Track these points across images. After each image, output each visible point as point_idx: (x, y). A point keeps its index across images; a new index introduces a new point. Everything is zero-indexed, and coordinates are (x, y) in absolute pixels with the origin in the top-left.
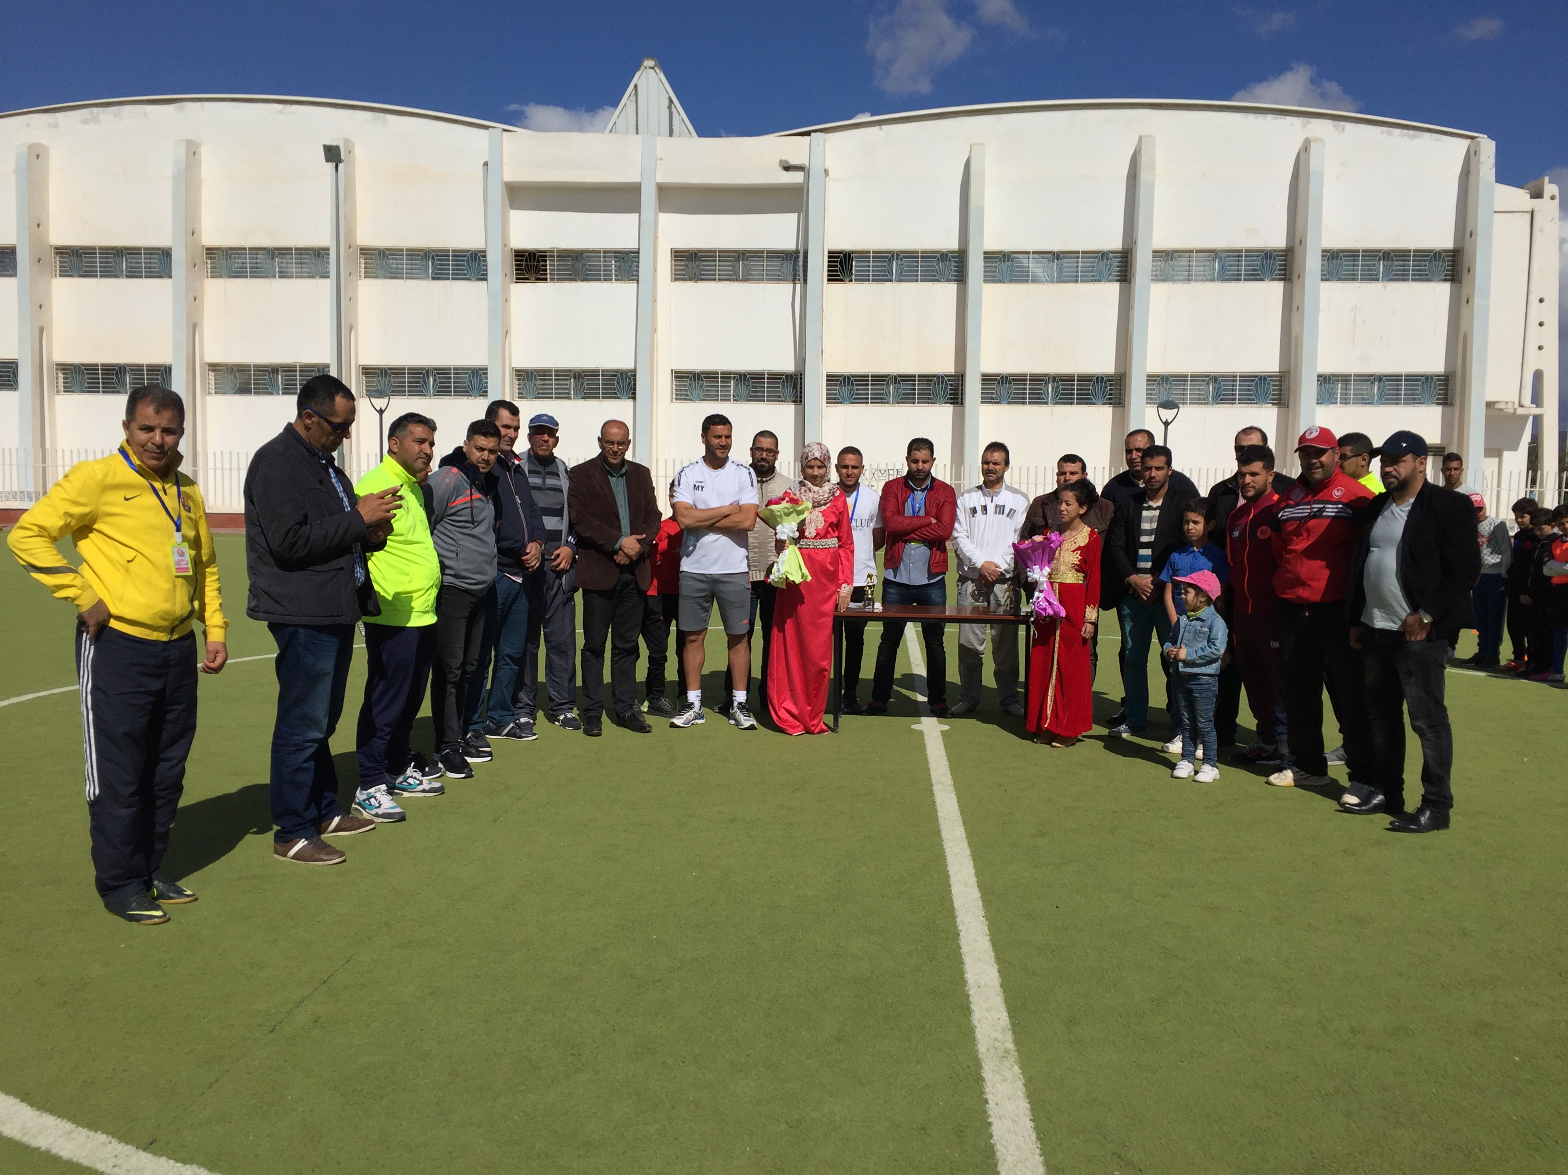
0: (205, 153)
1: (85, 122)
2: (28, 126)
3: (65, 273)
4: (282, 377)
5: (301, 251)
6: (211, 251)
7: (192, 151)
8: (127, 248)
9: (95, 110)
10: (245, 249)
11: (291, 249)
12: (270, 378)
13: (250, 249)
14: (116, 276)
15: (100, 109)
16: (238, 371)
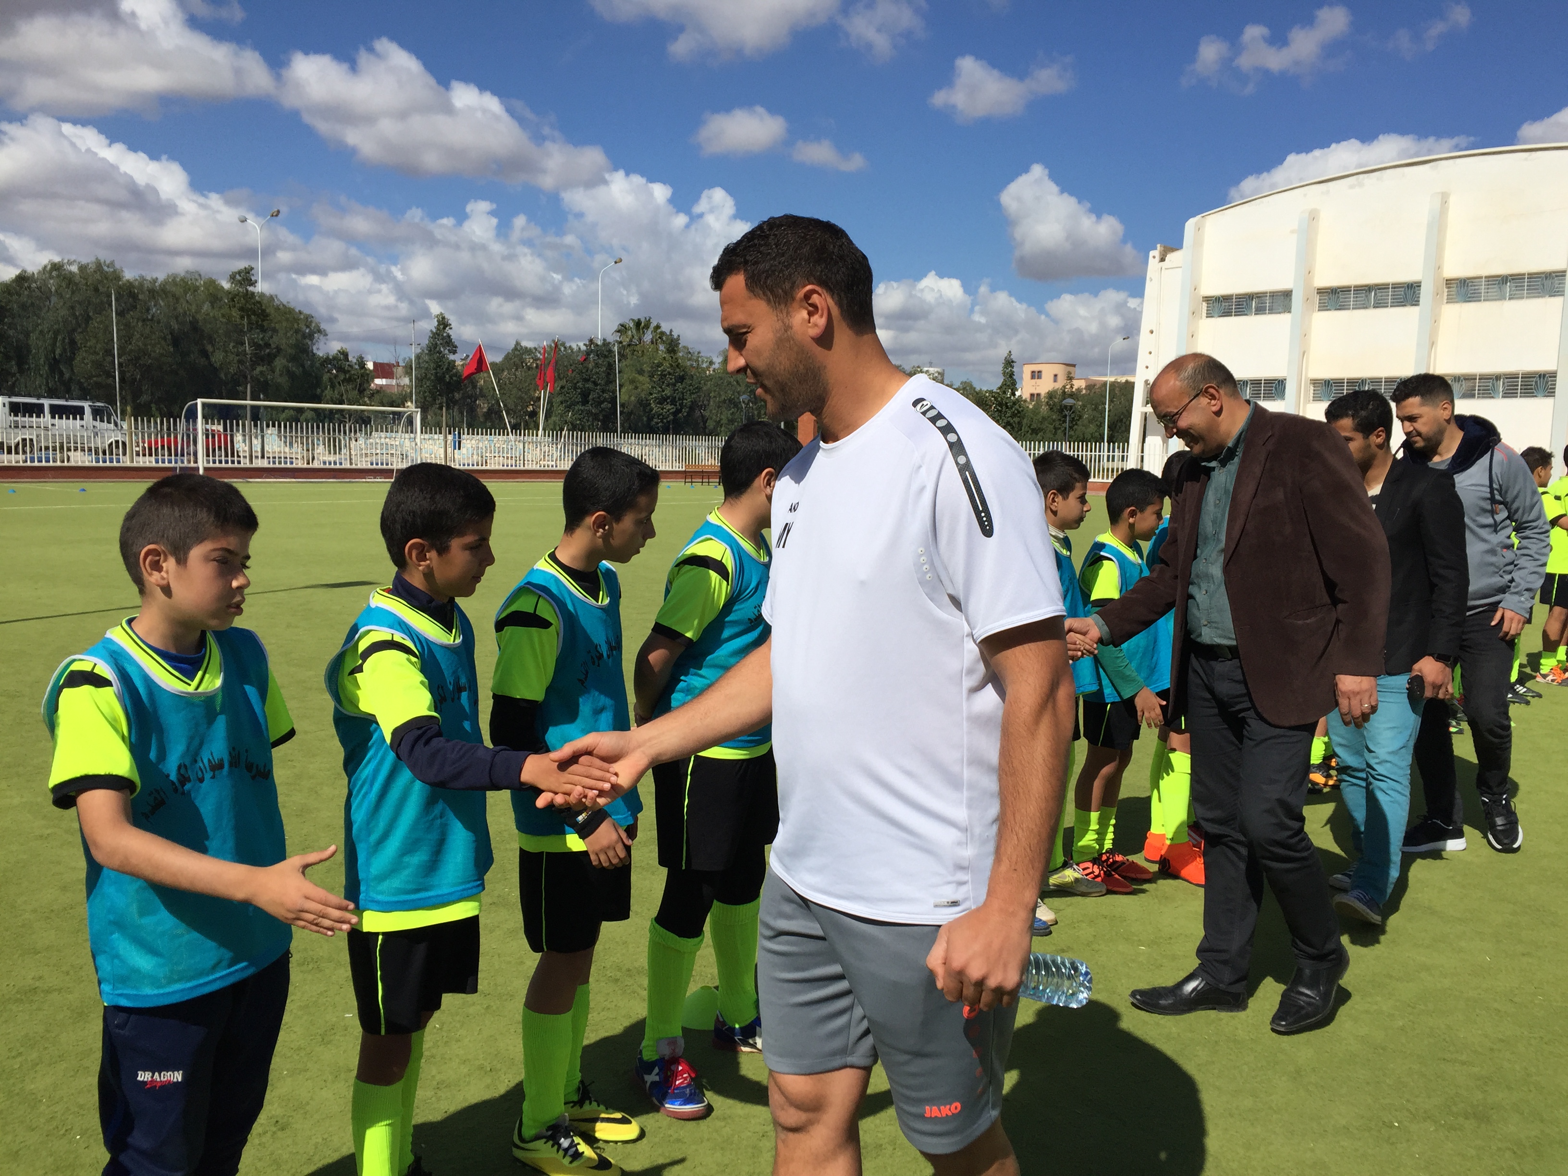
0: (1452, 200)
1: (1352, 187)
2: (1305, 195)
3: (1323, 307)
4: (1504, 383)
5: (1531, 276)
6: (1449, 282)
7: (1444, 199)
8: (1377, 285)
9: (1361, 176)
10: (1481, 277)
11: (1524, 274)
12: (1493, 385)
13: (1486, 277)
14: (1366, 308)
15: (1366, 175)
16: (1465, 379)
